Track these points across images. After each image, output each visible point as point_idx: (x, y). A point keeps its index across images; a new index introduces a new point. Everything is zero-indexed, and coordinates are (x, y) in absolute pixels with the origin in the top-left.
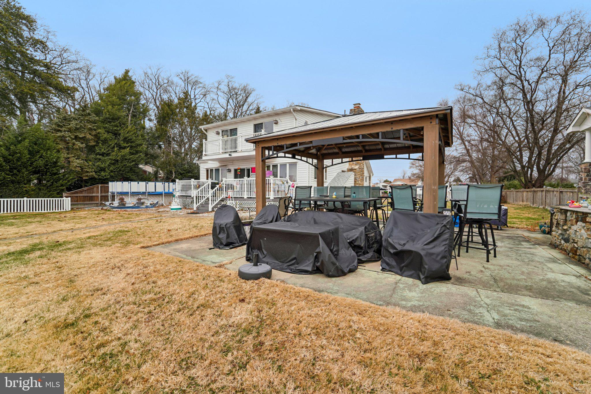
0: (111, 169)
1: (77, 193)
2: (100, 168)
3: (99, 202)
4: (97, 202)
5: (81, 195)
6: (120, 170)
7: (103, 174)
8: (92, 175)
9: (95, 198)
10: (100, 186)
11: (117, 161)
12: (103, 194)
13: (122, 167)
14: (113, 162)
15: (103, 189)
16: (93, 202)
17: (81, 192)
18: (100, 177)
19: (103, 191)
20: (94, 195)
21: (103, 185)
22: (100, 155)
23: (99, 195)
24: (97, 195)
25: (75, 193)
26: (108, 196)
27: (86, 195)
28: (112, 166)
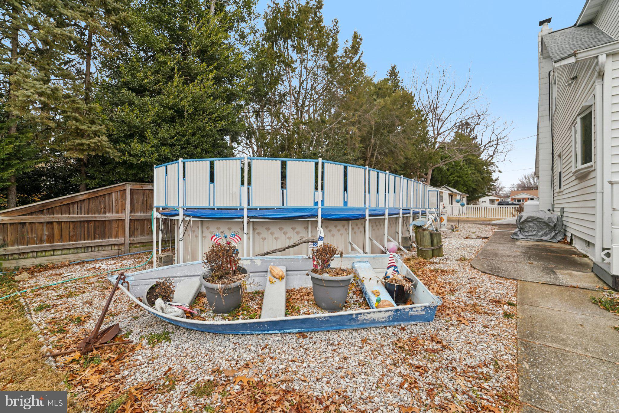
0: (163, 133)
1: (50, 210)
2: (130, 127)
3: (125, 239)
4: (120, 240)
5: (65, 217)
6: (188, 142)
7: (136, 146)
8: (98, 147)
9: (115, 225)
10: (129, 187)
11: (180, 113)
12: (139, 215)
13: (194, 134)
14: (169, 113)
15: (138, 199)
16: (106, 241)
17: (66, 208)
18: (127, 158)
19: (138, 205)
20: (109, 216)
21: (138, 186)
22: (133, 90)
23: (127, 216)
24: (121, 216)
25: (41, 211)
26: (149, 221)
27: (83, 216)
28: (166, 126)
